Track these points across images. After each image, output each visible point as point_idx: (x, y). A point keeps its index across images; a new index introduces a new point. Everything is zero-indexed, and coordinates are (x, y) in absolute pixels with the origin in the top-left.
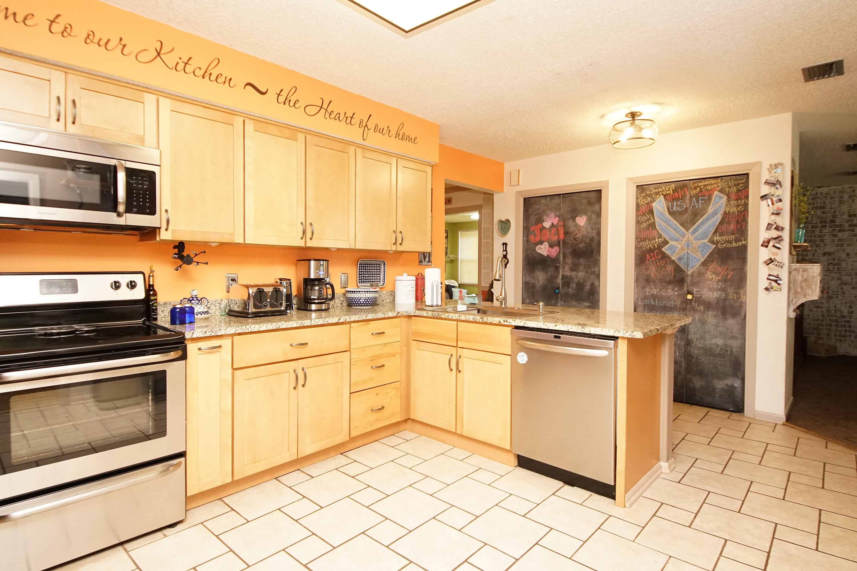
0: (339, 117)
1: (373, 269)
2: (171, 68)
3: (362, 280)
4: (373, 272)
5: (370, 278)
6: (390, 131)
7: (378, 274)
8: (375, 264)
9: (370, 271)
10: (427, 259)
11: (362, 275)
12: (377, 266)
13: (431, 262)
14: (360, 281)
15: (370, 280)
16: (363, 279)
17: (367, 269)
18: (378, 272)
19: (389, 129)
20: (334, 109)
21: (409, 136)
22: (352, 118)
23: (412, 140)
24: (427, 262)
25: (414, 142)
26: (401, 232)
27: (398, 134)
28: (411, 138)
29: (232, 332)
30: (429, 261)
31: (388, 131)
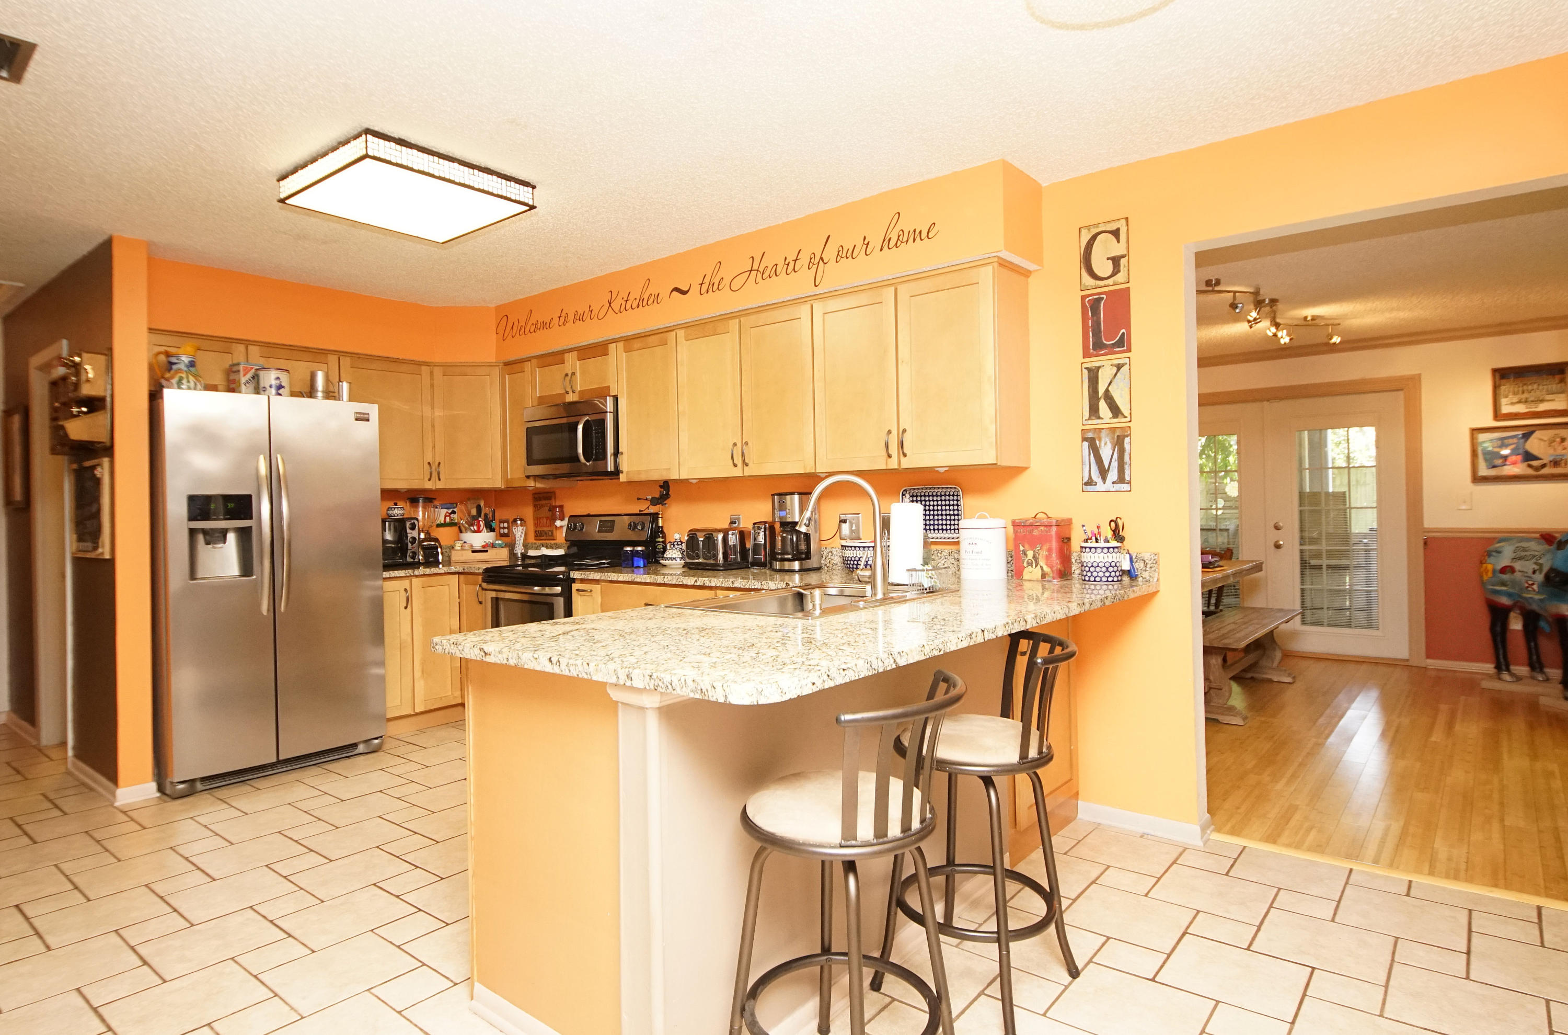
0: (775, 271)
1: (942, 505)
2: (617, 312)
4: (942, 510)
5: (936, 522)
6: (867, 244)
7: (954, 515)
8: (945, 495)
9: (936, 508)
10: (1113, 475)
12: (951, 498)
13: (1129, 482)
15: (936, 527)
17: (929, 506)
18: (954, 510)
19: (866, 242)
20: (768, 262)
21: (915, 231)
22: (795, 261)
23: (924, 235)
24: (1113, 483)
25: (928, 236)
26: (904, 431)
27: (886, 241)
28: (920, 232)
29: (598, 578)
30: (1121, 479)
31: (865, 246)
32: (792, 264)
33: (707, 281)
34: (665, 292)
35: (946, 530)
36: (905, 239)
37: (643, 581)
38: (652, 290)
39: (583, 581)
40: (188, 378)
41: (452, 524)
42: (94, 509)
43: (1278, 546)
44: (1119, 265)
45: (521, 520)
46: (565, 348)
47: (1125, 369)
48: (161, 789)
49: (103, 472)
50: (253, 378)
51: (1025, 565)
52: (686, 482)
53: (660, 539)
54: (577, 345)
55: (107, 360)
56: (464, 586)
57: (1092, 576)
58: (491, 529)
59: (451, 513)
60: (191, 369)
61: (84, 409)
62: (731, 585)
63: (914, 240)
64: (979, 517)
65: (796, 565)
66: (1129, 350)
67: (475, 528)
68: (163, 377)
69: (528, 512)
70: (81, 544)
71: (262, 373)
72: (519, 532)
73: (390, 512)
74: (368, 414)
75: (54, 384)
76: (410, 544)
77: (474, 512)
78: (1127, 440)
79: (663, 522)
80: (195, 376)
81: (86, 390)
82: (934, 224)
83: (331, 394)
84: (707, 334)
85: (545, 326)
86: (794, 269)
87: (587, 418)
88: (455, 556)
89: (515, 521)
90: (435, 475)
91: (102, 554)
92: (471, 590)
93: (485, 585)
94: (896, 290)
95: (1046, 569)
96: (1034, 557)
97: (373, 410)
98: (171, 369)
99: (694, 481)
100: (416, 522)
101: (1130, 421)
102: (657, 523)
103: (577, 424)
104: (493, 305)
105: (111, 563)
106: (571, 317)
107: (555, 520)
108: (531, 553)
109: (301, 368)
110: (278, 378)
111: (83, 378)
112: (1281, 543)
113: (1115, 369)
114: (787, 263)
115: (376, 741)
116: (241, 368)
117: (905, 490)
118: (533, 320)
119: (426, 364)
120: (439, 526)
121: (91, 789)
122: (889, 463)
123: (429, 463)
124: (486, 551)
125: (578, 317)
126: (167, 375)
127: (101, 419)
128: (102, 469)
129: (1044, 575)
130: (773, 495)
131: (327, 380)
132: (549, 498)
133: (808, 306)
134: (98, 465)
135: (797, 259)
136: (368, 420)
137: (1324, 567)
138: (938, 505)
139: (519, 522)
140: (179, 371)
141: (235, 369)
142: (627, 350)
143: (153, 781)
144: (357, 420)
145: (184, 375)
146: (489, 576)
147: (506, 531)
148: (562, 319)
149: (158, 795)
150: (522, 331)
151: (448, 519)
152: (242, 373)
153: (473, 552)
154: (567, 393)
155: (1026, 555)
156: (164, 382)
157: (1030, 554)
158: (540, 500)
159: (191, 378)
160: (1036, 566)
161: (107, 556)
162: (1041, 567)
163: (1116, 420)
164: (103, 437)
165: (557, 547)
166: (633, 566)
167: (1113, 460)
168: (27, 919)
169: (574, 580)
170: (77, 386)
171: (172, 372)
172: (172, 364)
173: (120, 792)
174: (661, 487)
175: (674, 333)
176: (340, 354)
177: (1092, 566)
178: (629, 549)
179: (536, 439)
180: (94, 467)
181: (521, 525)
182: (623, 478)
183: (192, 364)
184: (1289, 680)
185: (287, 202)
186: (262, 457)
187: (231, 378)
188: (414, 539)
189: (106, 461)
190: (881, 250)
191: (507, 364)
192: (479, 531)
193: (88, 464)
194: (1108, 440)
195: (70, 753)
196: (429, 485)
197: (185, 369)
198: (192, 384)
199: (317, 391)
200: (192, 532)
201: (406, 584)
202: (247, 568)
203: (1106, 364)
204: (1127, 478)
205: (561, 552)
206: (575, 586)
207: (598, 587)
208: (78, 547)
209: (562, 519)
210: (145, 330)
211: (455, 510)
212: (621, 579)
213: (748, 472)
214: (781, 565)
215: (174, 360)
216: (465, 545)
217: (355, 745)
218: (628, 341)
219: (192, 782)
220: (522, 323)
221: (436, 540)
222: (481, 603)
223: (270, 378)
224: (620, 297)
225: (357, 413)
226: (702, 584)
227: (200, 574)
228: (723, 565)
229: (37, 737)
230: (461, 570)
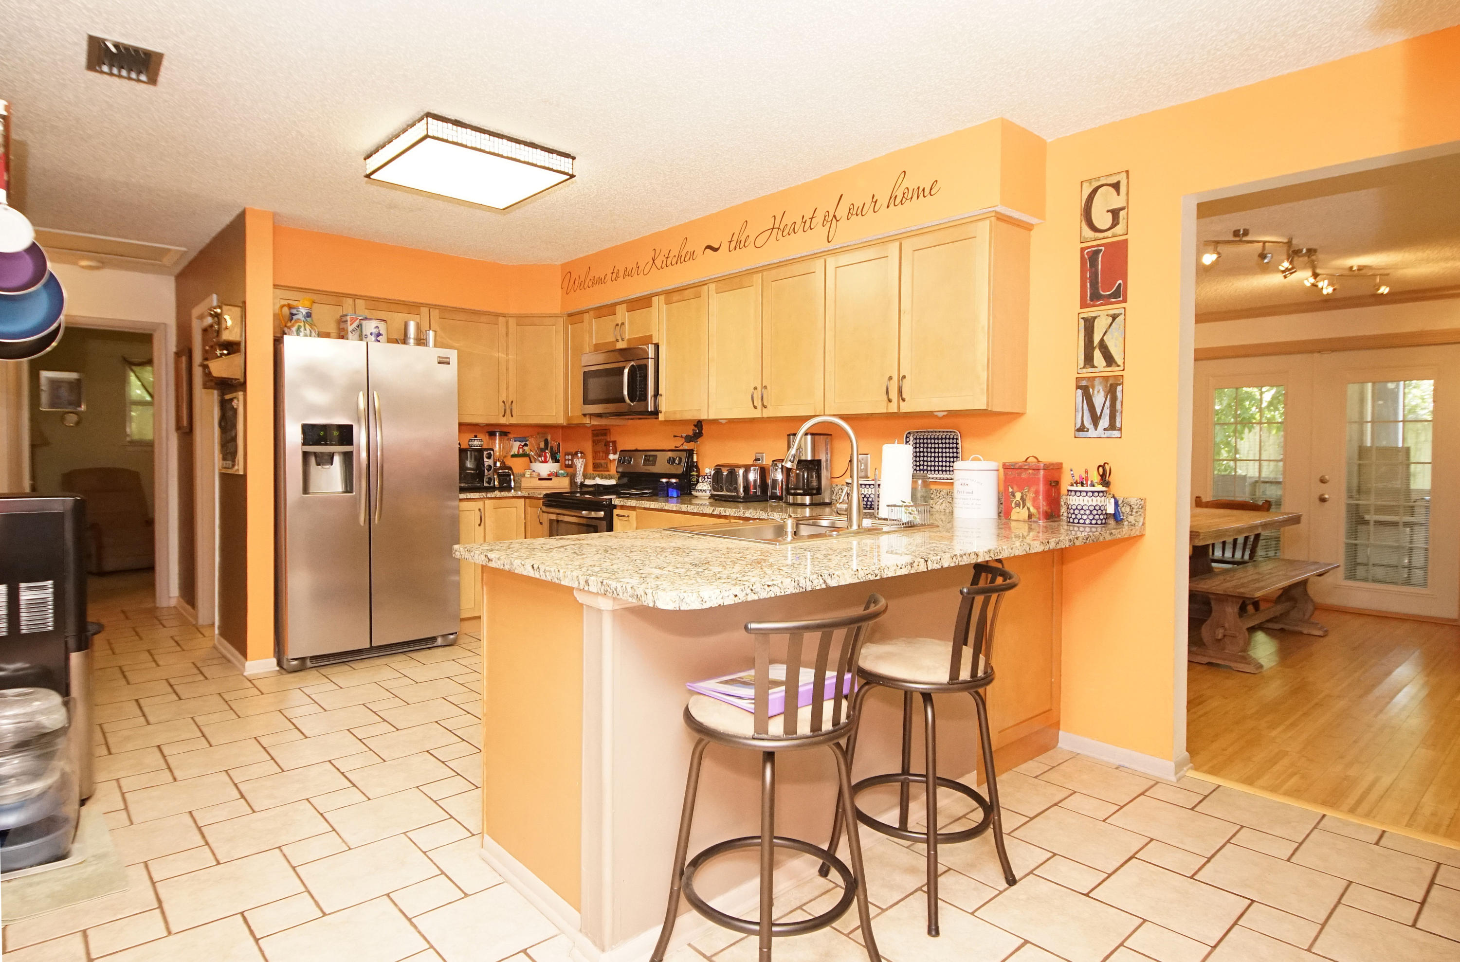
0: (794, 229)
1: (942, 448)
2: (659, 268)
3: (921, 467)
4: (942, 452)
5: (937, 464)
6: (876, 202)
7: (953, 457)
8: (946, 438)
9: (937, 450)
10: (1104, 422)
11: (922, 459)
12: (951, 441)
13: (1120, 429)
14: (918, 468)
15: (936, 468)
16: (923, 465)
17: (931, 448)
18: (953, 453)
19: (874, 200)
20: (788, 220)
21: (918, 188)
22: (811, 219)
23: (927, 192)
24: (1105, 430)
25: (930, 192)
26: (904, 377)
27: (893, 198)
28: (924, 190)
29: (634, 505)
30: (1112, 426)
31: (873, 204)
32: (808, 221)
33: (735, 238)
34: (699, 250)
35: (946, 471)
36: (910, 196)
37: (670, 509)
38: (689, 248)
39: (622, 507)
40: (304, 326)
41: (525, 455)
42: (233, 434)
43: (1323, 500)
44: (1118, 218)
45: (581, 453)
46: (617, 301)
47: (1120, 319)
48: (279, 664)
49: (238, 404)
50: (358, 327)
51: (1013, 505)
52: (715, 422)
53: (694, 473)
54: (626, 298)
55: (242, 311)
56: (529, 509)
57: (1076, 518)
58: (557, 461)
59: (524, 446)
60: (308, 319)
61: (225, 352)
62: (742, 515)
63: (918, 197)
64: (973, 460)
65: (807, 500)
66: (1125, 301)
67: (543, 458)
68: (286, 326)
69: (588, 447)
70: (225, 462)
71: (364, 323)
72: (579, 464)
73: (471, 443)
74: (449, 358)
75: (205, 330)
76: (486, 471)
77: (542, 445)
78: (1119, 388)
79: (698, 458)
80: (311, 325)
81: (226, 336)
82: (936, 181)
83: (421, 341)
84: (734, 288)
85: (600, 281)
86: (810, 226)
87: (632, 363)
88: (525, 483)
89: (576, 453)
90: (508, 412)
91: (238, 470)
92: (534, 512)
93: (544, 508)
94: (901, 245)
95: (1032, 510)
96: (1022, 498)
97: (453, 355)
98: (292, 319)
99: (723, 421)
100: (492, 452)
101: (1123, 370)
102: (692, 458)
103: (624, 368)
104: (559, 263)
105: (244, 477)
106: (621, 274)
107: (608, 454)
108: (588, 482)
109: (398, 318)
110: (377, 327)
111: (224, 326)
112: (1327, 496)
113: (1110, 319)
114: (804, 221)
115: (452, 637)
116: (348, 318)
117: (909, 433)
118: (591, 276)
119: (504, 315)
120: (513, 456)
121: (229, 661)
122: (889, 407)
123: (504, 402)
124: (551, 479)
125: (628, 274)
126: (289, 324)
127: (237, 359)
128: (238, 401)
129: (1030, 516)
130: (789, 435)
131: (418, 327)
132: (605, 434)
133: (822, 261)
134: (235, 398)
135: (813, 218)
136: (449, 364)
137: (1372, 523)
138: (938, 448)
139: (579, 455)
140: (298, 321)
141: (344, 319)
142: (667, 303)
143: (274, 657)
144: (439, 363)
145: (302, 324)
146: (549, 501)
147: (570, 462)
148: (614, 275)
149: (278, 668)
150: (582, 286)
151: (521, 450)
152: (349, 323)
153: (540, 479)
154: (617, 340)
155: (1014, 496)
156: (286, 330)
157: (1018, 496)
158: (598, 436)
159: (307, 327)
160: (1023, 507)
161: (241, 473)
162: (1028, 509)
163: (1109, 369)
164: (238, 375)
165: (610, 477)
166: (667, 496)
167: (1105, 407)
168: (164, 756)
169: (615, 507)
170: (218, 332)
171: (293, 321)
172: (292, 315)
173: (248, 664)
174: (695, 426)
175: (706, 287)
176: (430, 307)
177: (1077, 509)
178: (664, 480)
179: (592, 382)
180: (231, 400)
181: (581, 457)
182: (661, 417)
183: (309, 315)
184: (1320, 633)
185: (372, 177)
186: (361, 394)
187: (341, 327)
188: (490, 466)
189: (240, 394)
190: (888, 207)
191: (570, 315)
192: (545, 462)
193: (227, 397)
194: (1101, 388)
195: (217, 631)
196: (503, 421)
197: (303, 319)
198: (308, 332)
199: (410, 338)
200: (305, 455)
201: (480, 504)
202: (349, 486)
203: (1101, 314)
204: (1118, 425)
205: (613, 482)
206: (616, 512)
207: (634, 513)
208: (223, 464)
209: (615, 453)
210: (272, 286)
211: (527, 443)
212: (652, 507)
213: (767, 413)
214: (794, 499)
215: (294, 311)
216: (534, 473)
217: (434, 639)
218: (668, 294)
219: (303, 659)
220: (582, 279)
221: (510, 468)
222: (541, 523)
223: (370, 327)
224: (662, 254)
225: (440, 357)
226: (718, 513)
227: (312, 489)
228: (744, 497)
229: (196, 617)
230: (526, 494)
